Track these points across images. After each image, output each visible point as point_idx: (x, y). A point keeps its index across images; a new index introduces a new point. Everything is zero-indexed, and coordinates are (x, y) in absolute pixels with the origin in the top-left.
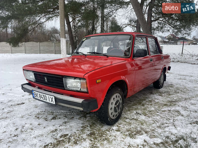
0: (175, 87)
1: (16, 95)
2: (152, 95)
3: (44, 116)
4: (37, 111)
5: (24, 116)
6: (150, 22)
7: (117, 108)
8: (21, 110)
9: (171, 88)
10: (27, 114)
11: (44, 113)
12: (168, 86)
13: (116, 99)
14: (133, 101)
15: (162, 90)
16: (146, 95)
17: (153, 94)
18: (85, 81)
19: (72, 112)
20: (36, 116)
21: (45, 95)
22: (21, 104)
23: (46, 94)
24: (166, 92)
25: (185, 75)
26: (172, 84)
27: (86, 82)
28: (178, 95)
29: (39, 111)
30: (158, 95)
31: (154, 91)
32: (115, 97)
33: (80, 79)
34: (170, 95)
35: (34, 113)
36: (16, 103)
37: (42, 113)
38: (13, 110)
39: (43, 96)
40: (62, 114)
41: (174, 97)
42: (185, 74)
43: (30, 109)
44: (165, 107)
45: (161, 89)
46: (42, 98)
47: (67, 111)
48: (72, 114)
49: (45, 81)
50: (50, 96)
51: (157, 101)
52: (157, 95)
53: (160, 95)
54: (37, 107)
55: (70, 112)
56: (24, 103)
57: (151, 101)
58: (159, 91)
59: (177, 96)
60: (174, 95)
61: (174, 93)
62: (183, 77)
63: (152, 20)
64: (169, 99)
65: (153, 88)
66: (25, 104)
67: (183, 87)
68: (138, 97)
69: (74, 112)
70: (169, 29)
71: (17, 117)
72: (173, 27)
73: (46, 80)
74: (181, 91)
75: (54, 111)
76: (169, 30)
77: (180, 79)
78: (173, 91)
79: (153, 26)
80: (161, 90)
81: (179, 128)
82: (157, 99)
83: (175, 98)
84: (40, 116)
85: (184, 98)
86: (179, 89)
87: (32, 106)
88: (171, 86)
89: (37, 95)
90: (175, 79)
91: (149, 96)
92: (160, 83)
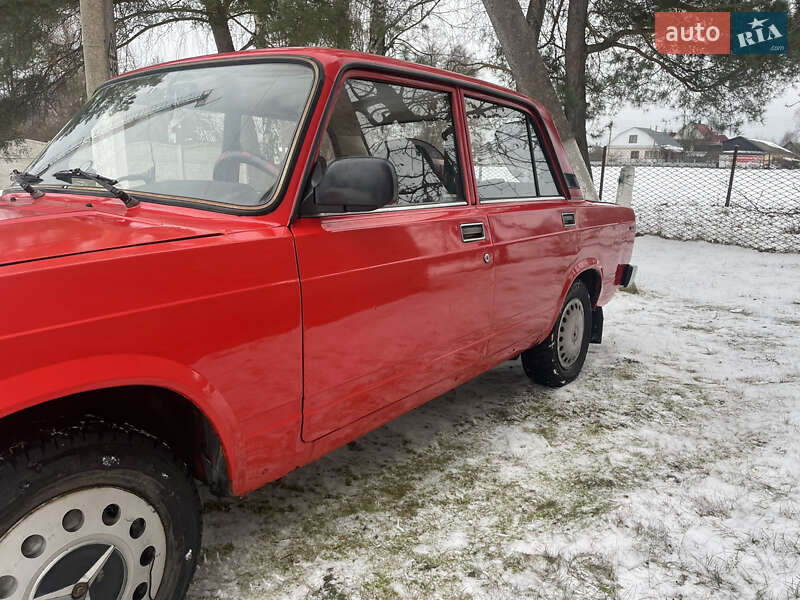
0: (641, 378)
2: (501, 429)
9: (617, 385)
12: (609, 372)
15: (568, 396)
16: (467, 426)
17: (511, 422)
24: (583, 409)
25: (718, 308)
26: (632, 357)
28: (645, 432)
30: (534, 431)
31: (524, 402)
34: (598, 428)
41: (618, 448)
42: (719, 302)
45: (568, 386)
51: (508, 473)
52: (526, 430)
53: (543, 432)
57: (470, 477)
58: (550, 402)
59: (638, 441)
60: (621, 432)
61: (624, 418)
62: (702, 319)
63: (589, 43)
64: (583, 462)
65: (527, 381)
67: (687, 378)
68: (410, 446)
72: (683, 80)
74: (669, 406)
76: (664, 95)
77: (689, 327)
78: (625, 407)
79: (592, 73)
80: (561, 394)
82: (517, 461)
83: (618, 458)
85: (671, 459)
86: (658, 393)
88: (626, 369)
90: (661, 325)
92: (562, 356)
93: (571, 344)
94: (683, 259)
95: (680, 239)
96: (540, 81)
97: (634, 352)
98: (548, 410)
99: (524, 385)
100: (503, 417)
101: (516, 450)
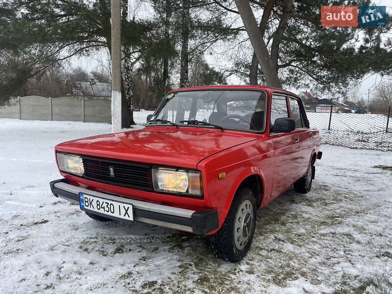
0: (332, 190)
1: (26, 205)
2: (294, 206)
3: (98, 247)
4: (80, 237)
5: (55, 248)
6: (275, 67)
7: (247, 229)
8: (45, 235)
9: (325, 192)
10: (60, 243)
11: (95, 240)
12: (320, 189)
13: (245, 211)
14: (263, 217)
15: (311, 196)
16: (283, 205)
17: (296, 203)
18: (198, 175)
19: (153, 238)
20: (81, 247)
21: (110, 202)
22: (41, 223)
23: (113, 201)
24: (318, 199)
25: (345, 169)
26: (325, 185)
27: (201, 177)
28: (342, 204)
29: (85, 236)
30: (306, 205)
31: (297, 198)
32: (245, 208)
33: (187, 170)
34: (326, 204)
35: (73, 240)
36: (31, 220)
37: (92, 240)
38: (27, 234)
39: (105, 205)
40: (132, 242)
41: (336, 208)
43: (64, 233)
44: (324, 226)
45: (308, 193)
46: (104, 208)
47: (142, 237)
48: (153, 241)
49: (109, 175)
50: (122, 205)
51: (306, 216)
52: (303, 205)
53: (309, 205)
54: (77, 229)
55: (147, 238)
56: (46, 222)
57: (295, 217)
59: (341, 207)
60: (335, 205)
61: (332, 201)
62: (341, 172)
63: (279, 64)
64: (327, 212)
65: (294, 191)
66: (50, 222)
67: (347, 190)
68: (270, 210)
69: (157, 238)
70: (308, 82)
71: (41, 250)
73: (112, 173)
74: (345, 197)
75: (116, 237)
76: (308, 85)
77: (337, 175)
78: (331, 198)
80: (308, 195)
81: (359, 266)
82: (306, 213)
83: (338, 211)
84: (90, 247)
85: (354, 211)
86: (340, 194)
87: (65, 226)
88: (325, 187)
89: (91, 203)
90: (327, 175)
91: (290, 207)
92: (307, 182)
96: (277, 83)
97: (324, 183)
98: (307, 199)
99: (294, 193)
100: (293, 201)
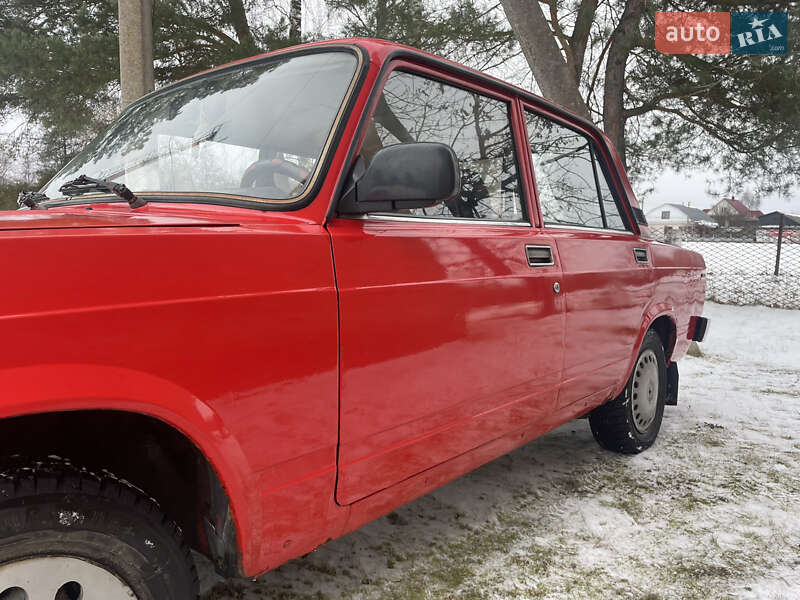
0: (731, 445)
2: (572, 502)
6: (617, 116)
9: (704, 452)
12: (691, 438)
14: (409, 558)
15: (647, 465)
16: (530, 498)
17: (583, 494)
24: (669, 479)
26: (714, 423)
30: (613, 505)
31: (597, 471)
34: (692, 503)
41: (724, 527)
45: (645, 453)
52: (603, 504)
53: (624, 506)
58: (627, 471)
59: (746, 519)
60: (722, 508)
61: (721, 492)
62: (784, 381)
63: (628, 108)
64: (681, 544)
65: (595, 446)
68: (463, 521)
70: (707, 151)
72: (728, 142)
76: (707, 159)
77: (769, 392)
78: (721, 478)
79: (631, 137)
80: (639, 462)
82: (599, 542)
83: (727, 540)
85: (794, 541)
88: (711, 434)
90: (736, 389)
91: (553, 509)
92: (637, 418)
93: (646, 402)
94: (743, 324)
95: (735, 304)
97: (714, 417)
98: (627, 480)
99: (592, 452)
100: (572, 487)
101: (594, 527)
